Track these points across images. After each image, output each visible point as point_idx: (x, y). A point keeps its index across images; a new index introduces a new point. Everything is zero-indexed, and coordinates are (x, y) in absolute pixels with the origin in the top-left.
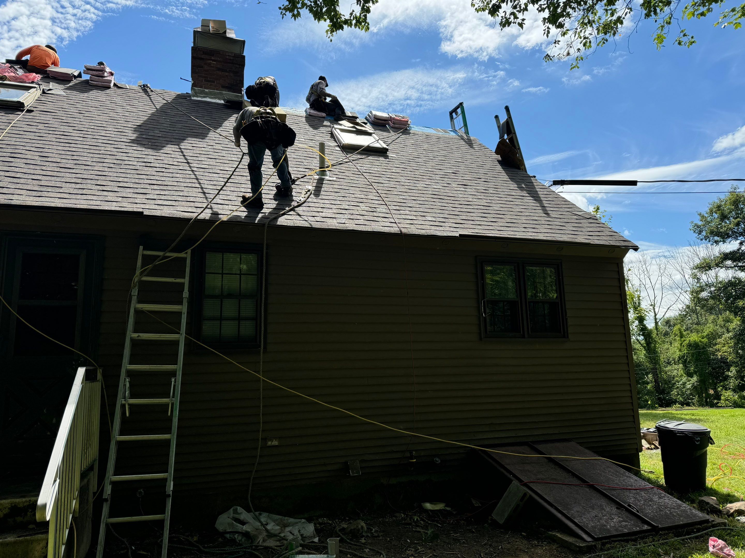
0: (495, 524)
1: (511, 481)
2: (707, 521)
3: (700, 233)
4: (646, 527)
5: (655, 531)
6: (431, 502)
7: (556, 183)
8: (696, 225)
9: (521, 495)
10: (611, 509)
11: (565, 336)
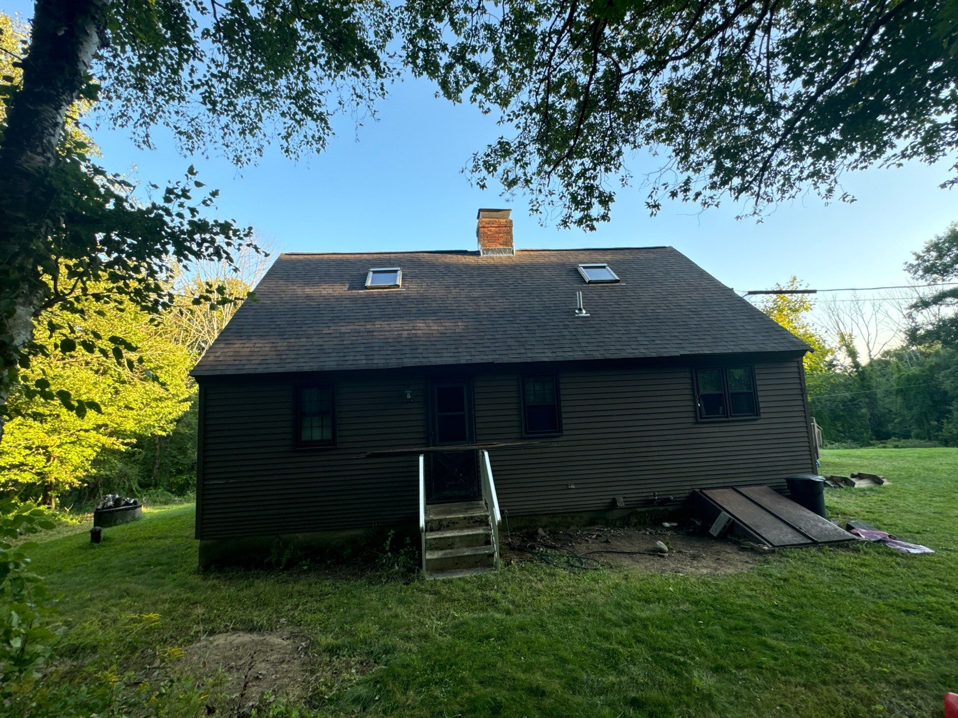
0: (711, 537)
1: (720, 512)
2: (854, 539)
3: (915, 272)
4: (809, 541)
5: (815, 543)
6: (668, 522)
7: (750, 293)
8: (911, 265)
9: (726, 520)
10: (786, 529)
11: (758, 414)
